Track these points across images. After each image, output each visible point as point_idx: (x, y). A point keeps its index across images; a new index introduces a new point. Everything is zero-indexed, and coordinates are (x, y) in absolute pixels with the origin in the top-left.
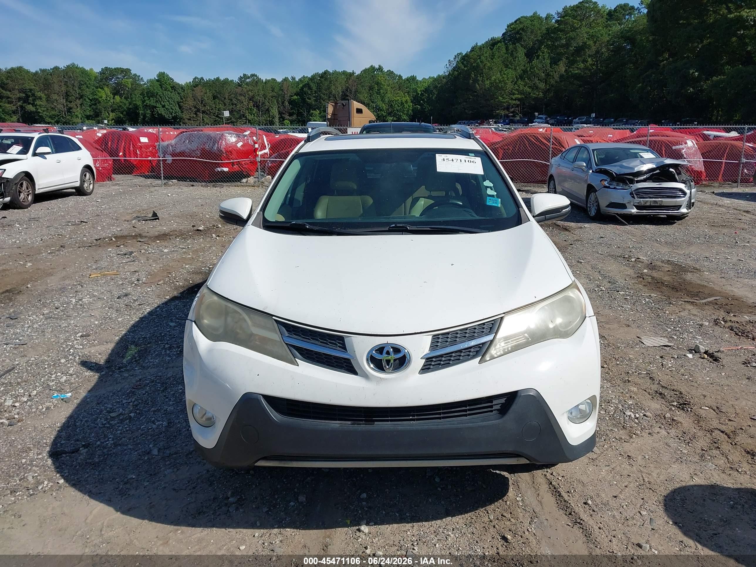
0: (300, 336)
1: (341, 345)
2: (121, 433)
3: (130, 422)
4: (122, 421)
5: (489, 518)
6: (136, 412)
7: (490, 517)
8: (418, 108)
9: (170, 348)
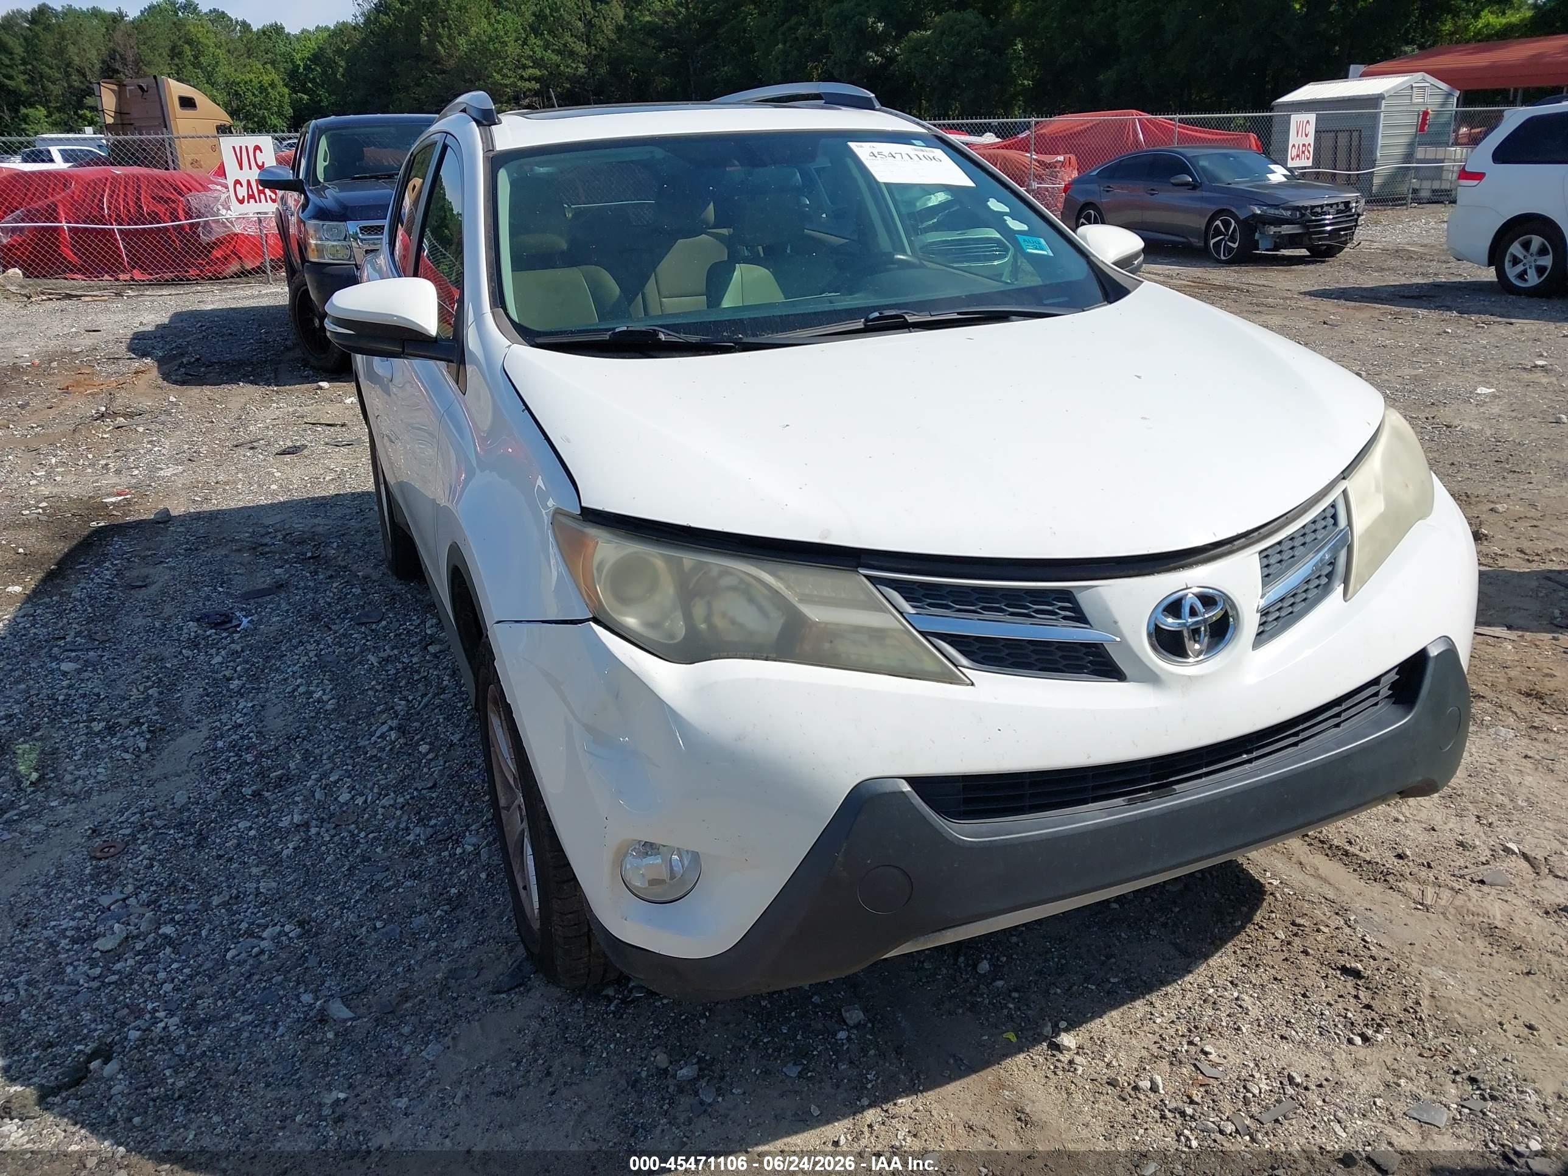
0: (947, 607)
1: (1068, 613)
2: (176, 989)
3: (175, 951)
4: (148, 955)
5: (1276, 938)
6: (173, 919)
7: (1278, 936)
8: (301, 99)
9: (111, 730)
